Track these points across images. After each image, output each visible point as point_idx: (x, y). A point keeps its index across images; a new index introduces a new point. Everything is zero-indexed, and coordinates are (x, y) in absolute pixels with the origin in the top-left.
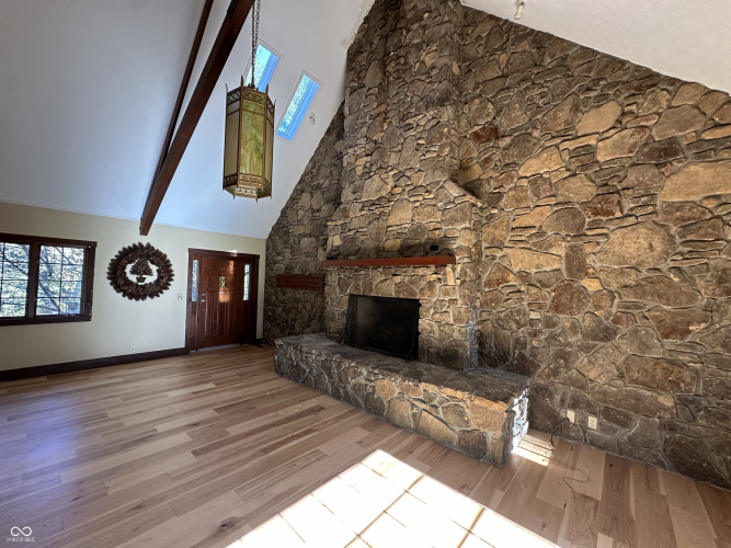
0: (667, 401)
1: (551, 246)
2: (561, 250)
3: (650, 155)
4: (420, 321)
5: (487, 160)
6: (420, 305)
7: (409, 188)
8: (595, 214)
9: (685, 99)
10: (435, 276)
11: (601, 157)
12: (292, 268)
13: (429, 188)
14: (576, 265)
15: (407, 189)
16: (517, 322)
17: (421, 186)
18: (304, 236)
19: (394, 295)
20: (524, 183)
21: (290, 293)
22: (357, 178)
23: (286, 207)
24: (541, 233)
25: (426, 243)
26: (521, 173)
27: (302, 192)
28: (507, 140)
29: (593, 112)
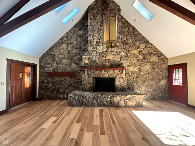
0: (151, 90)
1: (137, 67)
2: (138, 68)
3: (149, 54)
4: (116, 83)
5: (125, 48)
6: (115, 79)
7: (112, 51)
8: (143, 62)
9: (152, 47)
10: (119, 72)
11: (143, 53)
12: (57, 70)
13: (117, 52)
14: (140, 70)
15: (111, 51)
16: (132, 81)
17: (115, 51)
18: (65, 59)
19: (108, 77)
20: (132, 54)
21: (56, 79)
22: (94, 45)
23: (53, 47)
24: (135, 64)
25: (117, 64)
26: (131, 52)
27: (62, 43)
28: (128, 45)
29: (142, 45)
